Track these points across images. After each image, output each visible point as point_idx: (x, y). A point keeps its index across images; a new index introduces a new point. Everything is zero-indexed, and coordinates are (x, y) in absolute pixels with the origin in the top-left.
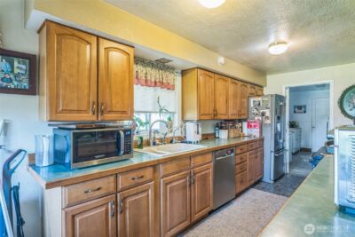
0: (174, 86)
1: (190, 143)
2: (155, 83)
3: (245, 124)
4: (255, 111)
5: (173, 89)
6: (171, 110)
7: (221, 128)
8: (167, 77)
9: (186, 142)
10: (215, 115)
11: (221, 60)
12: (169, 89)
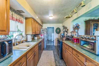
0: (23, 22)
1: (29, 42)
2: (17, 20)
3: (40, 35)
4: (42, 32)
5: (23, 23)
6: (22, 31)
7: (35, 36)
8: (21, 18)
9: (28, 42)
10: (36, 33)
11: (37, 17)
12: (21, 23)
